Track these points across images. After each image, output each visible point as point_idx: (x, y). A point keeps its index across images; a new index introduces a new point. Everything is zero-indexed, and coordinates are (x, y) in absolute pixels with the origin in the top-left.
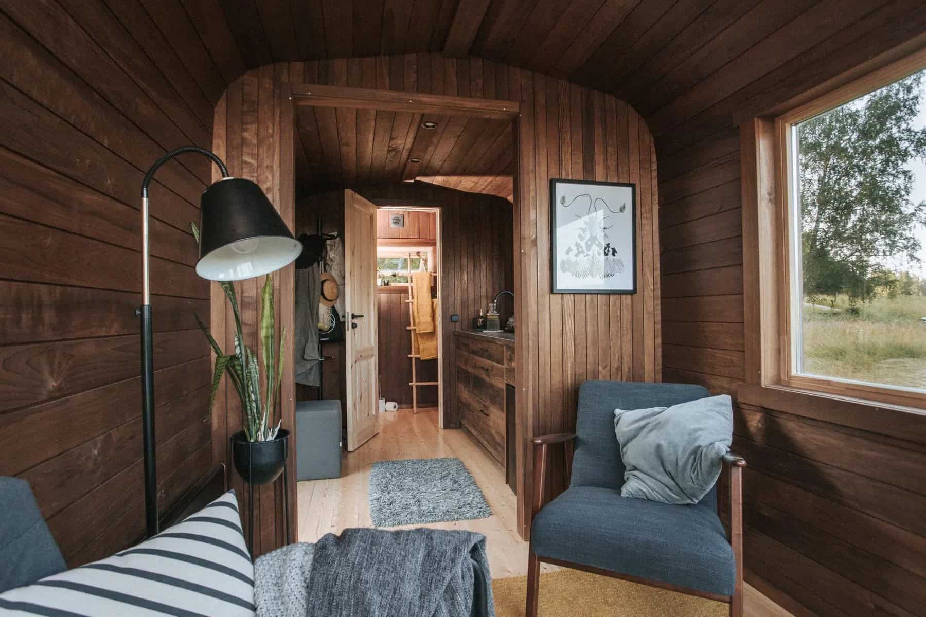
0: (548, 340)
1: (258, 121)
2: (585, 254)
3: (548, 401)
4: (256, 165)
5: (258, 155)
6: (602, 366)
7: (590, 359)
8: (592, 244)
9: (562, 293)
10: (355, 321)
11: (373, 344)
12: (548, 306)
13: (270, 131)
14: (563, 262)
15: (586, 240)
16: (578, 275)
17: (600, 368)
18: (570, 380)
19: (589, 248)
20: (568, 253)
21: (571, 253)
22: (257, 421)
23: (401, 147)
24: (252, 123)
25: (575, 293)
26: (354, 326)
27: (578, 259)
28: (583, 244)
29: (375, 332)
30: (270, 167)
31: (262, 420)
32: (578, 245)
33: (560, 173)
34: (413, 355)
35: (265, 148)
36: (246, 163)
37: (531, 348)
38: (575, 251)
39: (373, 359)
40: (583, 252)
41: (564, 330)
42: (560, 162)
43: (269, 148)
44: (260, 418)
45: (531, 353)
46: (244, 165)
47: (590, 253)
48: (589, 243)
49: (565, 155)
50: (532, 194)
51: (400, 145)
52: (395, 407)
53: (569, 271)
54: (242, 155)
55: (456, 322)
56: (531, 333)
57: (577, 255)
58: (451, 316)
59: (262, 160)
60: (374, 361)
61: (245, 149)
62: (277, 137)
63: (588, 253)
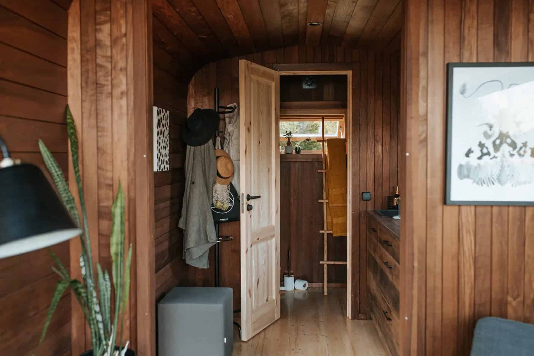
0: (439, 260)
1: (111, 21)
2: (492, 156)
3: (439, 334)
4: (110, 68)
5: (111, 57)
6: (512, 297)
7: (496, 287)
8: (501, 143)
9: (460, 205)
10: (252, 202)
11: (274, 224)
12: (439, 220)
13: (123, 30)
14: (461, 166)
15: (493, 139)
16: (481, 182)
17: (510, 299)
18: (467, 311)
19: (497, 148)
20: (467, 155)
21: (471, 155)
22: (104, 343)
23: (296, 11)
24: (105, 22)
25: (476, 205)
26: (249, 208)
27: (481, 162)
28: (489, 144)
29: (277, 212)
30: (124, 69)
31: (109, 340)
32: (481, 145)
33: (460, 55)
34: (325, 232)
35: (119, 49)
36: (101, 66)
37: (416, 270)
38: (477, 152)
39: (274, 240)
40: (488, 154)
41: (461, 248)
42: (461, 40)
43: (122, 49)
44: (107, 338)
45: (416, 275)
46: (98, 69)
47: (499, 154)
48: (498, 142)
49: (469, 30)
50: (423, 83)
51: (294, 10)
52: (304, 286)
53: (468, 176)
54: (96, 58)
55: (367, 200)
56: (416, 251)
57: (480, 158)
58: (363, 193)
59: (116, 62)
60: (275, 243)
61: (99, 51)
62: (130, 36)
63: (496, 155)
